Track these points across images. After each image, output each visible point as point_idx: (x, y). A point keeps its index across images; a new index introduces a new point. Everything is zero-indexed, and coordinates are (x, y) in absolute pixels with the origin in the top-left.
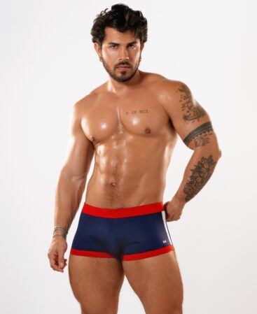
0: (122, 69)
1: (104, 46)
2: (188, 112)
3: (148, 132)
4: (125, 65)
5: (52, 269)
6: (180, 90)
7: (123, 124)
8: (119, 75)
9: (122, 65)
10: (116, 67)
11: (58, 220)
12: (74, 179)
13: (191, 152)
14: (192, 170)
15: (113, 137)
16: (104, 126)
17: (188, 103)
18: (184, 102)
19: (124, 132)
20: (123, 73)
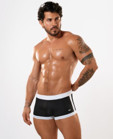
0: (54, 30)
2: (81, 50)
3: (63, 58)
4: (55, 28)
6: (78, 40)
7: (52, 55)
8: (53, 33)
10: (52, 29)
12: (34, 80)
13: (84, 66)
14: (83, 74)
15: (48, 61)
16: (45, 56)
17: (81, 45)
18: (79, 45)
19: (52, 59)
20: (55, 32)
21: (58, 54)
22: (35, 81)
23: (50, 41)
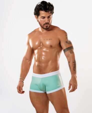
0: (46, 25)
1: (39, 17)
3: (51, 46)
5: (18, 93)
7: (42, 43)
8: (45, 27)
9: (46, 24)
10: (44, 25)
11: (21, 76)
15: (39, 48)
16: (37, 43)
19: (42, 46)
20: (47, 27)
21: (48, 43)
22: (28, 61)
23: (41, 31)
